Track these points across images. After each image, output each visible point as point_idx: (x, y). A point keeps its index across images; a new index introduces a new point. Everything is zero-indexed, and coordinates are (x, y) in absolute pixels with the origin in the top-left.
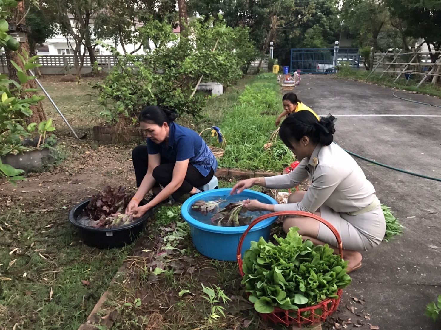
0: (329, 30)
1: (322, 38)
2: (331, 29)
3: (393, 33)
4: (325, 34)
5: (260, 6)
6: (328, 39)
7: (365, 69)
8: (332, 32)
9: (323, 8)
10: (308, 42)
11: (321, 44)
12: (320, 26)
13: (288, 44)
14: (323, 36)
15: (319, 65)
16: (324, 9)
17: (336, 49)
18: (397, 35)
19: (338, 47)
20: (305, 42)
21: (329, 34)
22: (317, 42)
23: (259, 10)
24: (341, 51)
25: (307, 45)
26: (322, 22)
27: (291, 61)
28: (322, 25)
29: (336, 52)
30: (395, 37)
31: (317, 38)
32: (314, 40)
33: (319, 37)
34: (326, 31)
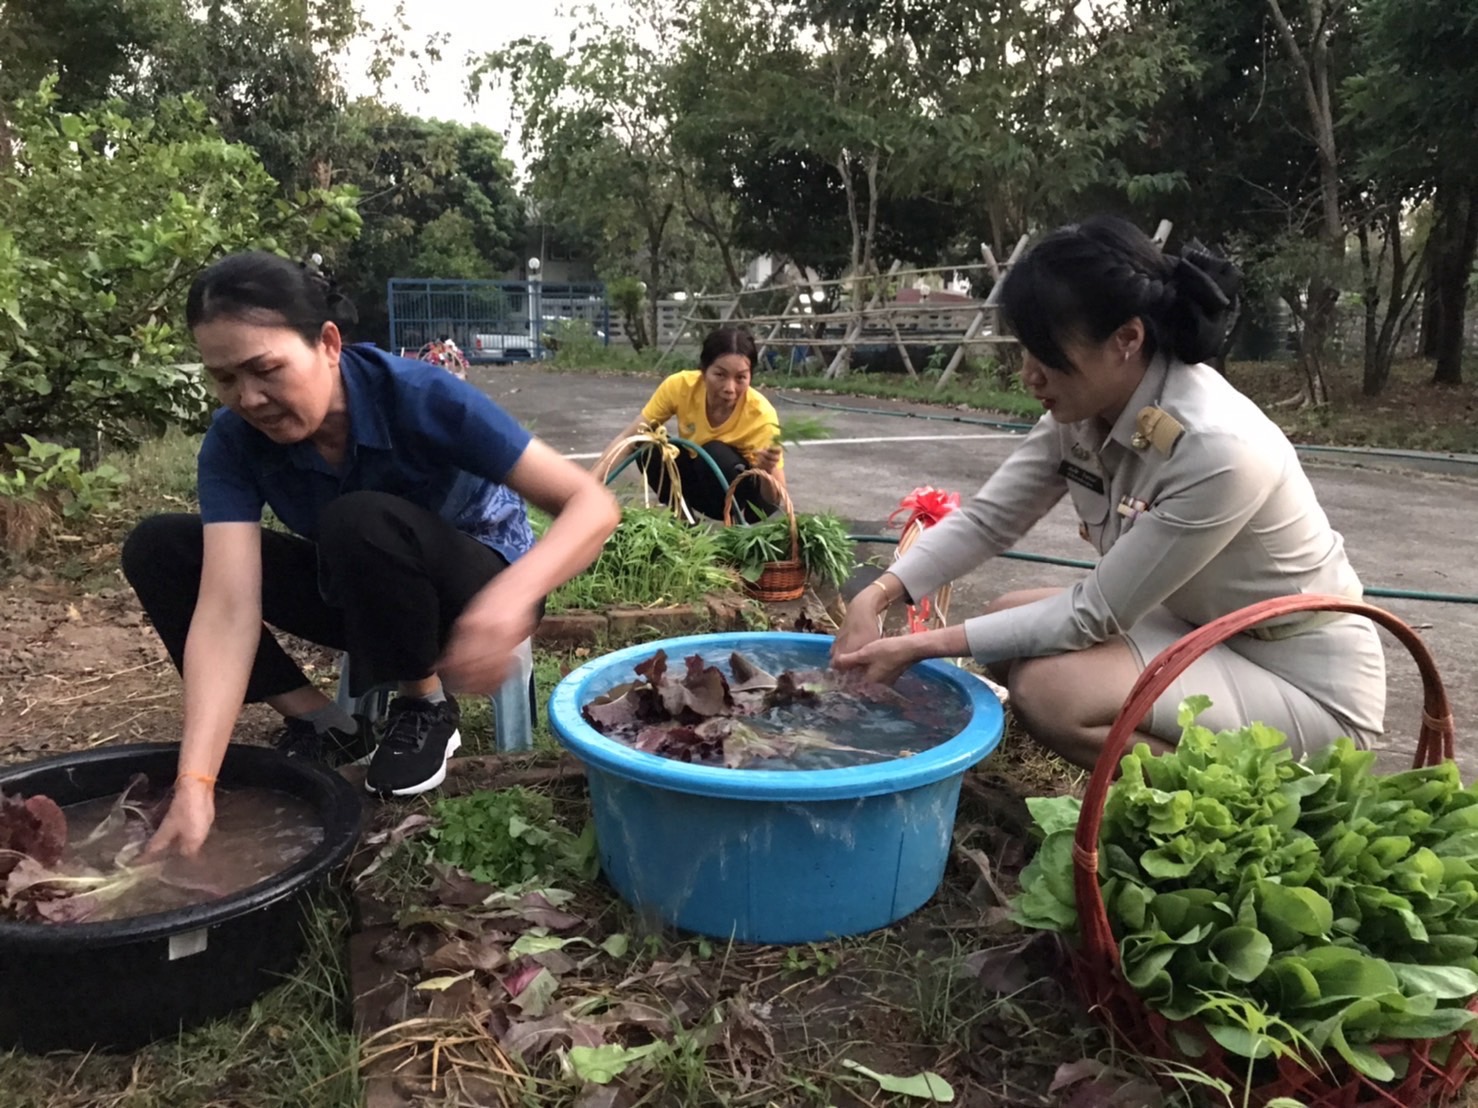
0: (494, 227)
1: (474, 251)
2: (501, 227)
3: (683, 246)
4: (482, 240)
5: (274, 122)
6: (495, 258)
7: (631, 347)
8: (504, 235)
9: (467, 158)
10: (432, 265)
11: (476, 269)
12: (464, 214)
13: (364, 269)
14: (478, 245)
15: (482, 337)
16: (472, 162)
17: (535, 284)
18: (692, 252)
19: (539, 277)
20: (424, 264)
21: (498, 242)
22: (465, 263)
23: (272, 134)
24: (549, 291)
25: (429, 273)
26: (472, 201)
27: (392, 320)
28: (471, 212)
29: (535, 295)
30: (688, 260)
31: (462, 250)
32: (450, 256)
33: (467, 248)
34: (488, 231)
